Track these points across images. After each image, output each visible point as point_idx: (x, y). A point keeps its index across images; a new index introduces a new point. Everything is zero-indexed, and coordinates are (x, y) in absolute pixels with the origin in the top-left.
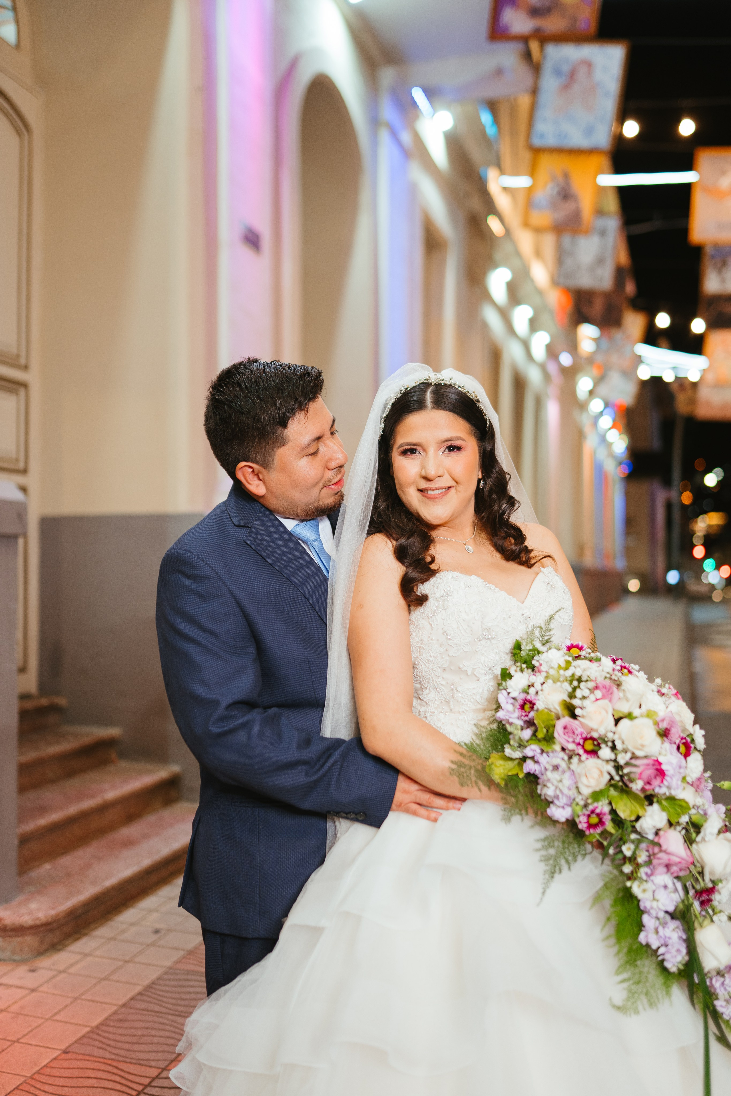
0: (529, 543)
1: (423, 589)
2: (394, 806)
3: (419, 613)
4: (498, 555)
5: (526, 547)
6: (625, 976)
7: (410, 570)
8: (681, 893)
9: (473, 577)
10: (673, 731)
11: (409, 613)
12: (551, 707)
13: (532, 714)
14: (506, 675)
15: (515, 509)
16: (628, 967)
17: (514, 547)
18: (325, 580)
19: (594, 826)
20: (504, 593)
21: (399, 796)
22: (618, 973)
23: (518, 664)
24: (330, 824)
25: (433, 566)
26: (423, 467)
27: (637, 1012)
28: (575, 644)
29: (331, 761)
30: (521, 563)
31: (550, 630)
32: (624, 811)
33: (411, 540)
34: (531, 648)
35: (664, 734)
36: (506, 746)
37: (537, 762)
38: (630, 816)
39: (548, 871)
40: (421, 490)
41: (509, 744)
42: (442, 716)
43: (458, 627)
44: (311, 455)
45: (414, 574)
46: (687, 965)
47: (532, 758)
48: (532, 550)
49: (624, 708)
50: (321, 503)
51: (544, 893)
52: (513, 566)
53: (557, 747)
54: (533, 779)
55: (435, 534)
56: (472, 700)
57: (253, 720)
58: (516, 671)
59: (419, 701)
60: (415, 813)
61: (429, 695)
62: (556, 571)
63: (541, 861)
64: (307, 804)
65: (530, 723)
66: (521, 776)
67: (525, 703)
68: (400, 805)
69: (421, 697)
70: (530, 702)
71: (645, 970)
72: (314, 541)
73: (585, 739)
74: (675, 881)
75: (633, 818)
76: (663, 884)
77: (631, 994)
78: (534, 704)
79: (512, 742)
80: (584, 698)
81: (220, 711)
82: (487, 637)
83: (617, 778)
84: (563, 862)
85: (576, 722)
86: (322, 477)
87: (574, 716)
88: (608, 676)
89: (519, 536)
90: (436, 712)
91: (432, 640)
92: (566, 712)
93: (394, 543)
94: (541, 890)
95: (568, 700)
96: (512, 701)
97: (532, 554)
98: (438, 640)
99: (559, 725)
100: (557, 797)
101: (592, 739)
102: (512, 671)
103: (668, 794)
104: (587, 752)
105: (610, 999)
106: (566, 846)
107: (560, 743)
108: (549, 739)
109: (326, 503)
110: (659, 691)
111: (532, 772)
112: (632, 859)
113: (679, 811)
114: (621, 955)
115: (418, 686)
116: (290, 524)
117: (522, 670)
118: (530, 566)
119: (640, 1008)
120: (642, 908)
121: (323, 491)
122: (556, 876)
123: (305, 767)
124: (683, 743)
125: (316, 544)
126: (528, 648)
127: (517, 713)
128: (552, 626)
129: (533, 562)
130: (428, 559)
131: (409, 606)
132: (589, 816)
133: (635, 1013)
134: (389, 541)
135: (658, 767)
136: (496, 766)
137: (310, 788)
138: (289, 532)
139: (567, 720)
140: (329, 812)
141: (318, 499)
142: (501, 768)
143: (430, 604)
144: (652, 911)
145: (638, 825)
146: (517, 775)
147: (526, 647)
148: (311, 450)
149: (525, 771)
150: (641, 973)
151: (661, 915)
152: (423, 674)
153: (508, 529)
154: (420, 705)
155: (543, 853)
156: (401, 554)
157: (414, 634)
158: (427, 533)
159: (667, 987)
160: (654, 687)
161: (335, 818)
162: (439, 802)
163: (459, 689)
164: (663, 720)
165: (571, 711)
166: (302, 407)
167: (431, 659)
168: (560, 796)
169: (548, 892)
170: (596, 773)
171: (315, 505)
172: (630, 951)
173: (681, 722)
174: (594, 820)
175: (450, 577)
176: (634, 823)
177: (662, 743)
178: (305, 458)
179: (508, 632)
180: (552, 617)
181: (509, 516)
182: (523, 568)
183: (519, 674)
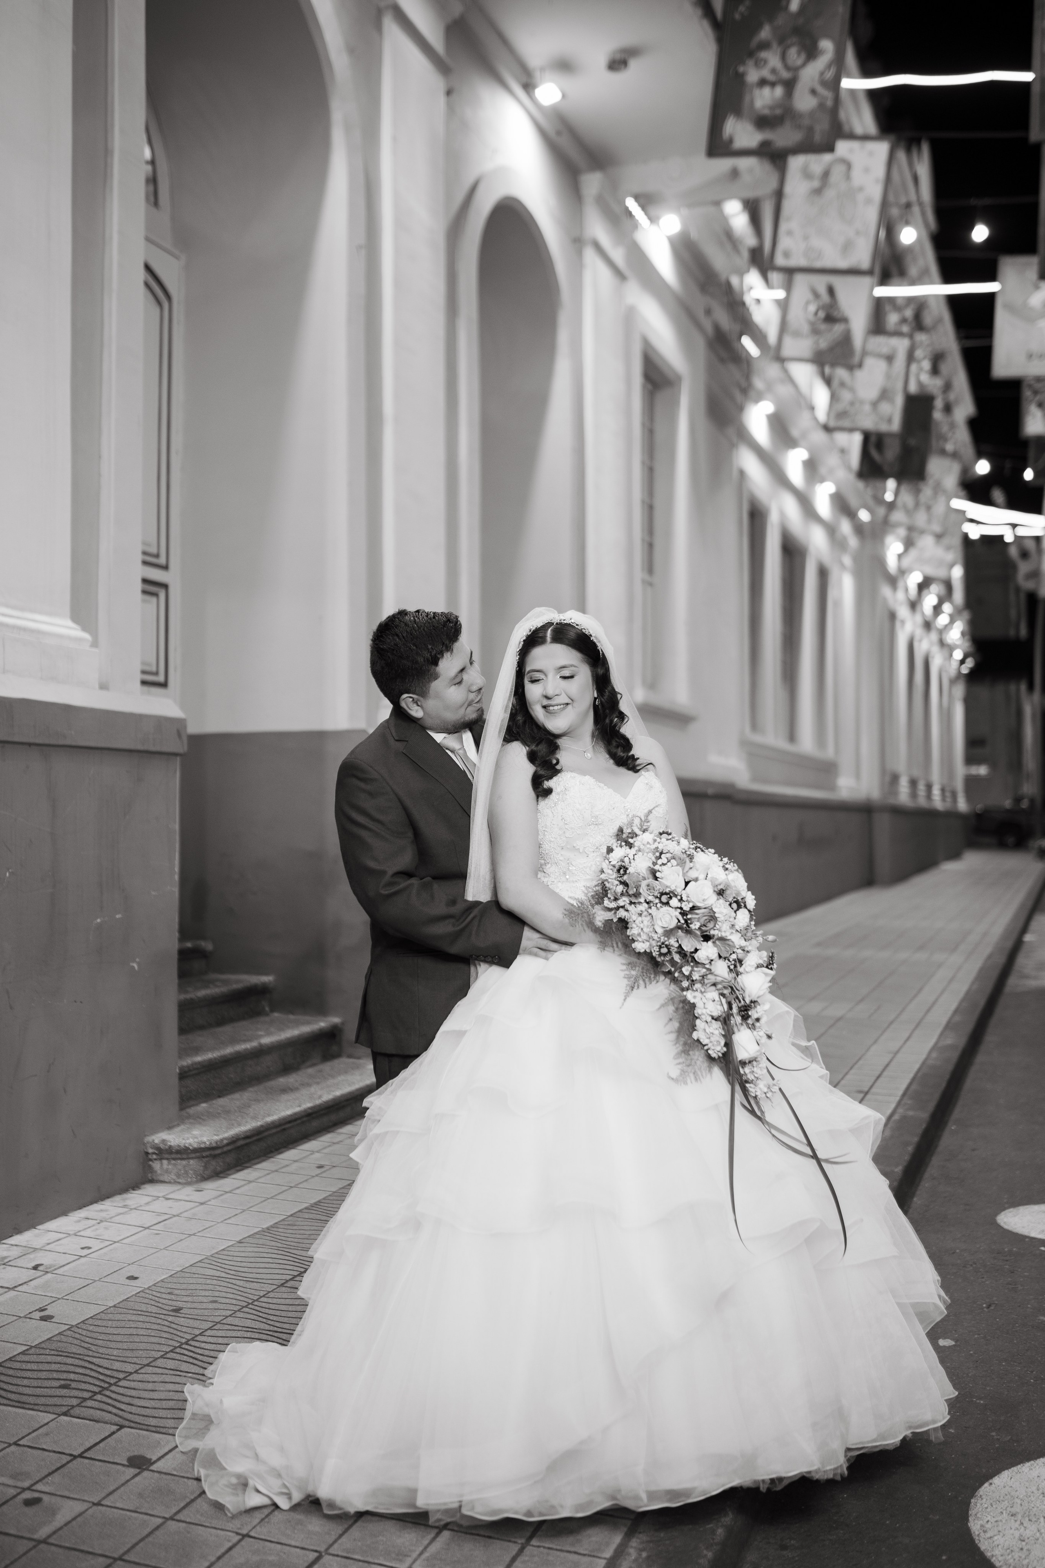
0: (635, 751)
1: (547, 784)
2: (521, 951)
3: (544, 803)
4: (612, 761)
5: (633, 756)
6: (681, 1060)
7: (539, 769)
8: (726, 1007)
9: (587, 777)
10: (728, 892)
11: (537, 801)
12: (639, 871)
13: (625, 877)
14: (610, 850)
15: (625, 721)
16: (683, 1055)
17: (622, 754)
18: (470, 785)
19: (665, 955)
20: (611, 791)
21: (525, 943)
22: (675, 1058)
23: (619, 842)
24: (472, 969)
25: (558, 767)
26: (545, 689)
27: (686, 1083)
28: (665, 831)
29: (472, 916)
30: (629, 769)
31: (648, 822)
32: (687, 946)
33: (540, 747)
34: (630, 831)
35: (721, 893)
36: (606, 899)
37: (627, 911)
38: (691, 949)
39: (629, 985)
40: (544, 707)
41: (607, 896)
42: (560, 884)
43: (573, 815)
44: (457, 684)
45: (542, 772)
46: (724, 1054)
47: (623, 907)
48: (638, 758)
49: (692, 874)
50: (467, 719)
51: (625, 1000)
52: (623, 771)
53: (642, 900)
54: (624, 924)
55: (561, 742)
56: (583, 872)
57: (412, 885)
58: (617, 847)
59: (543, 873)
60: (536, 955)
61: (549, 869)
62: (656, 775)
63: (625, 977)
64: (454, 950)
65: (625, 884)
66: (615, 920)
67: (621, 868)
68: (524, 950)
69: (545, 870)
70: (624, 867)
71: (696, 1057)
72: (460, 749)
73: (662, 894)
74: (721, 997)
75: (693, 950)
76: (712, 998)
77: (683, 1072)
78: (627, 869)
79: (609, 895)
80: (663, 864)
81: (387, 878)
82: (595, 823)
83: (683, 921)
84: (641, 982)
85: (657, 882)
86: (467, 699)
87: (656, 878)
88: (684, 851)
89: (627, 745)
90: (555, 881)
91: (553, 824)
92: (651, 876)
93: (527, 748)
94: (623, 998)
95: (652, 866)
96: (612, 867)
97: (638, 762)
98: (558, 825)
99: (644, 884)
100: (639, 935)
101: (666, 894)
102: (614, 847)
103: (720, 936)
104: (661, 902)
105: (668, 1074)
106: (645, 971)
107: (644, 897)
108: (637, 895)
109: (471, 718)
110: (723, 866)
111: (623, 917)
112: (688, 978)
113: (728, 948)
114: (678, 1045)
115: (543, 862)
116: (439, 737)
117: (621, 846)
118: (637, 771)
119: (689, 1081)
120: (696, 1015)
121: (468, 709)
122: (635, 990)
123: (452, 920)
124: (735, 902)
125: (461, 752)
126: (628, 831)
127: (615, 875)
128: (649, 818)
129: (638, 768)
130: (554, 762)
131: (538, 797)
132: (660, 947)
133: (684, 1083)
134: (524, 747)
135: (712, 914)
136: (598, 916)
137: (457, 935)
138: (439, 745)
139: (651, 880)
140: (471, 956)
141: (465, 715)
142: (602, 917)
143: (553, 796)
144: (703, 1017)
145: (696, 956)
146: (612, 920)
147: (627, 831)
148: (458, 680)
149: (618, 917)
150: (691, 1059)
151: (709, 1019)
152: (547, 852)
153: (619, 739)
154: (544, 877)
155: (627, 972)
156: (532, 757)
157: (540, 820)
158: (552, 740)
159: (710, 1068)
160: (721, 864)
161: (477, 962)
162: (554, 946)
163: (574, 863)
164: (720, 884)
165: (654, 874)
166: (449, 649)
167: (552, 840)
168: (642, 933)
169: (628, 999)
170: (667, 918)
171: (462, 720)
172: (685, 1044)
173: (735, 887)
174: (664, 950)
175: (569, 777)
176: (693, 954)
177: (718, 899)
178: (453, 687)
179: (612, 820)
180: (650, 812)
181: (620, 728)
182: (630, 773)
183: (619, 848)
